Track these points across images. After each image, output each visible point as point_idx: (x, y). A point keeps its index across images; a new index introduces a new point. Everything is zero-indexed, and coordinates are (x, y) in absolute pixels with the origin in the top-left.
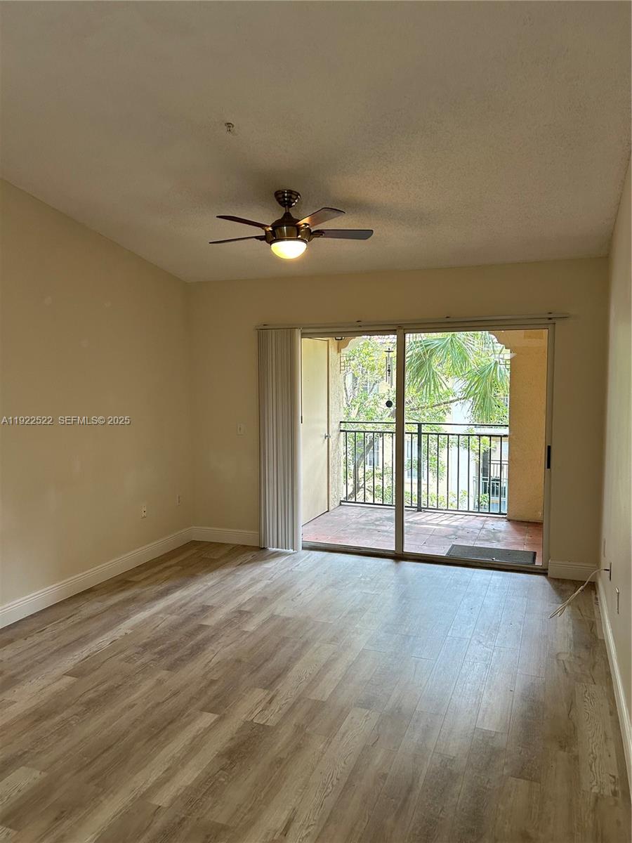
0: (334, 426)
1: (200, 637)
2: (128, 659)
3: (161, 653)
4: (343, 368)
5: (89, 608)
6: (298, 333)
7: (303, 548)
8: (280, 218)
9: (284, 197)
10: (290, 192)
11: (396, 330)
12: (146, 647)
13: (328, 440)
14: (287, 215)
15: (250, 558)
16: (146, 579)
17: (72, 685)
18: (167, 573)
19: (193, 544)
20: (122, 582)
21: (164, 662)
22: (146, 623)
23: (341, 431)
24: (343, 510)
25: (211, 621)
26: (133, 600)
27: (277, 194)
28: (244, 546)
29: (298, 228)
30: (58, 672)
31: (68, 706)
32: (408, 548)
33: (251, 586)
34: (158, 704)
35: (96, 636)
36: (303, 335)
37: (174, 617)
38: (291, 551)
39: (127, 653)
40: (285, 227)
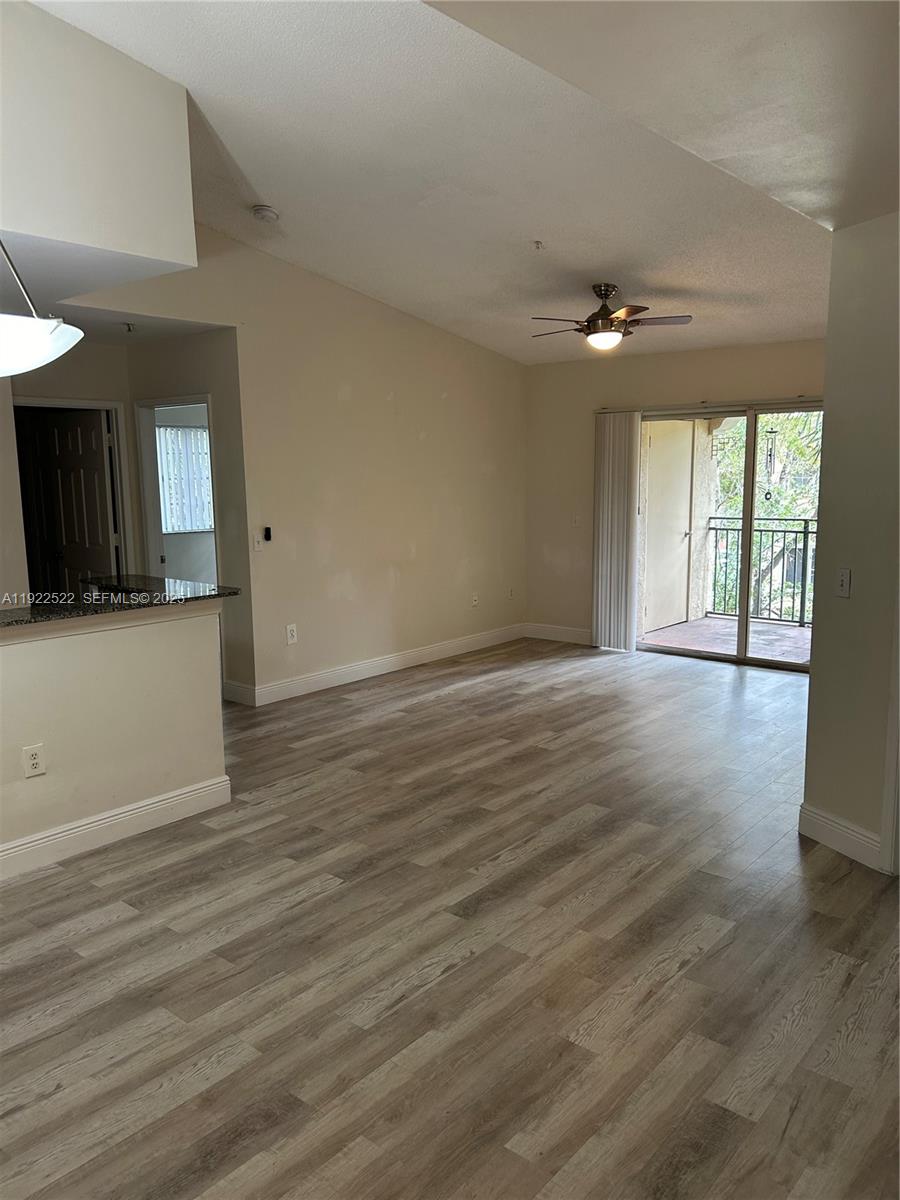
0: (700, 523)
1: (511, 700)
2: (448, 707)
3: (476, 706)
4: (714, 453)
5: (419, 676)
6: (638, 416)
7: (637, 649)
8: (596, 310)
9: (601, 290)
10: (607, 285)
11: (745, 411)
12: (464, 701)
13: (690, 538)
14: (604, 307)
15: (578, 653)
16: (473, 661)
17: (403, 717)
18: (492, 659)
19: (525, 639)
20: (454, 661)
21: (477, 711)
22: (467, 688)
23: (710, 529)
24: (707, 621)
25: (524, 692)
26: (460, 673)
27: (594, 287)
28: (576, 644)
29: (612, 321)
30: (394, 709)
31: (399, 726)
32: (752, 653)
33: (570, 673)
34: (467, 732)
35: (424, 693)
36: (644, 418)
37: (492, 686)
38: (623, 650)
39: (449, 704)
40: (599, 321)
